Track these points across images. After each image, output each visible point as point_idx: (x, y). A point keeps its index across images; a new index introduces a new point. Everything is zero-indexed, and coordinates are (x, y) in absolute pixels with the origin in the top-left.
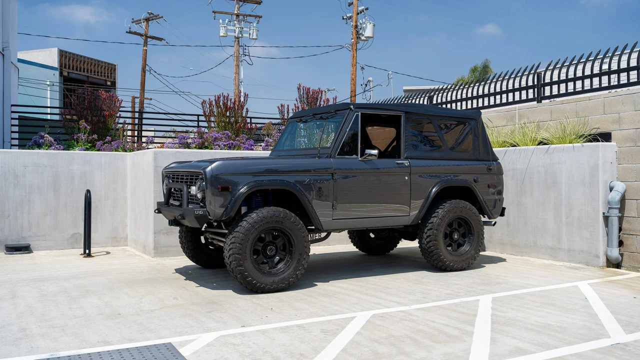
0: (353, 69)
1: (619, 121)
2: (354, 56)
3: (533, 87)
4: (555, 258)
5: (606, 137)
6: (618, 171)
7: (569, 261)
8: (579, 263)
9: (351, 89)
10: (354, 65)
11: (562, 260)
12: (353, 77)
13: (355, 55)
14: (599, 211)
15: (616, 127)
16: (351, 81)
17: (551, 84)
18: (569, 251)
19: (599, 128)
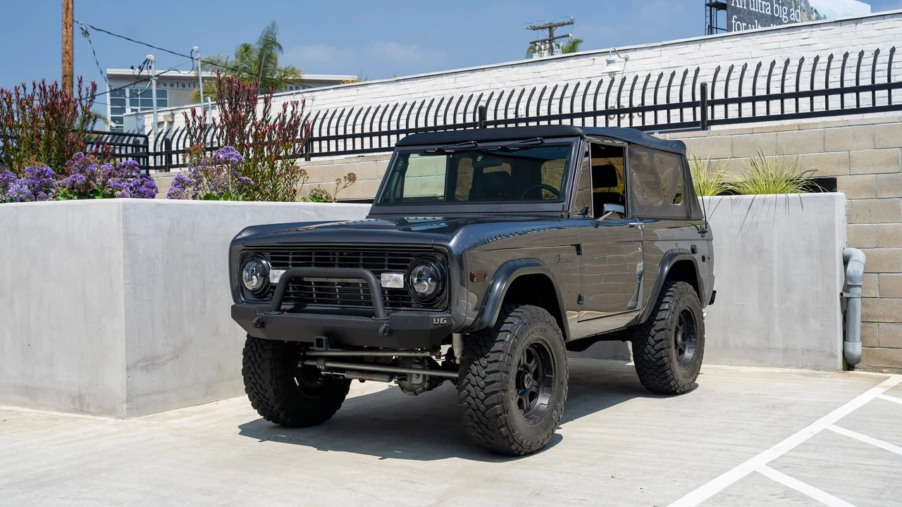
0: (67, 32)
1: (849, 162)
2: (67, 9)
3: (693, 104)
4: (761, 363)
5: (828, 184)
6: (848, 233)
7: (786, 366)
8: (802, 368)
9: (63, 72)
10: (68, 25)
11: (773, 365)
12: (68, 48)
13: (70, 6)
14: (835, 291)
15: (844, 170)
16: (64, 56)
17: (726, 102)
18: (786, 350)
19: (816, 170)
